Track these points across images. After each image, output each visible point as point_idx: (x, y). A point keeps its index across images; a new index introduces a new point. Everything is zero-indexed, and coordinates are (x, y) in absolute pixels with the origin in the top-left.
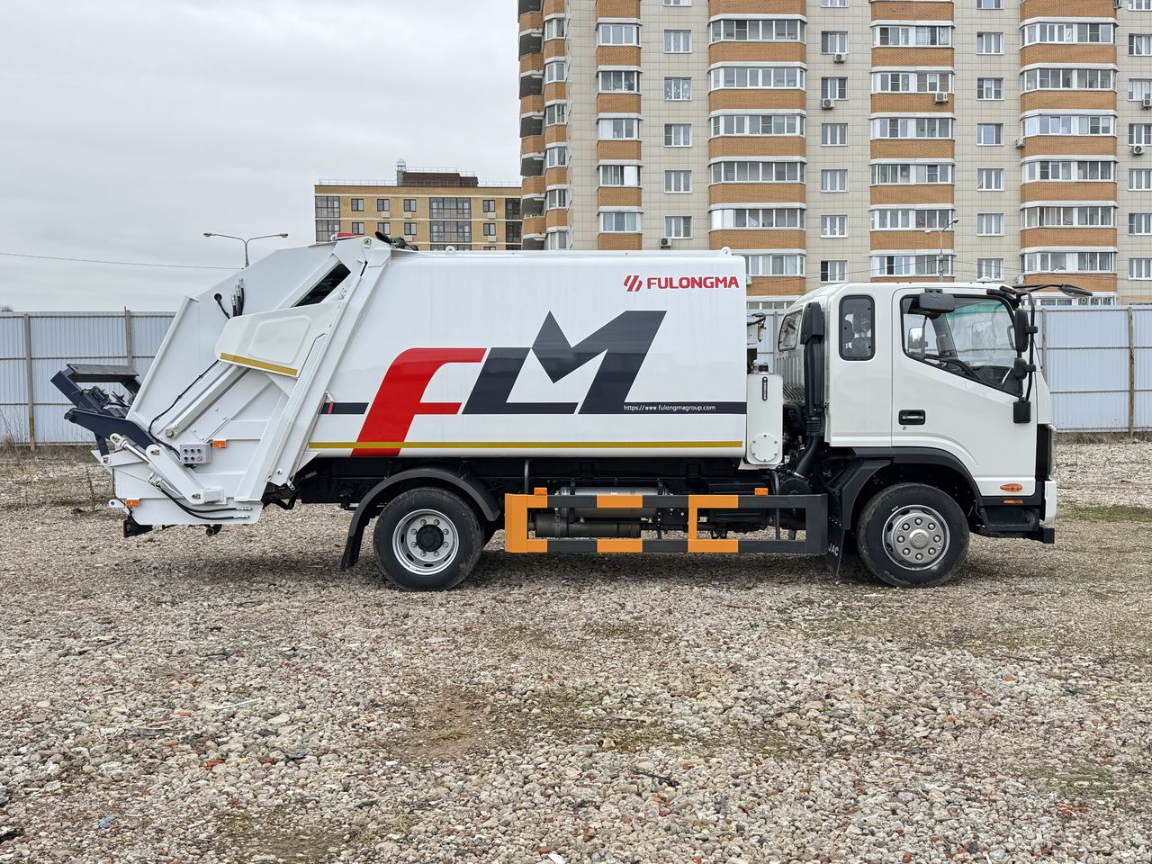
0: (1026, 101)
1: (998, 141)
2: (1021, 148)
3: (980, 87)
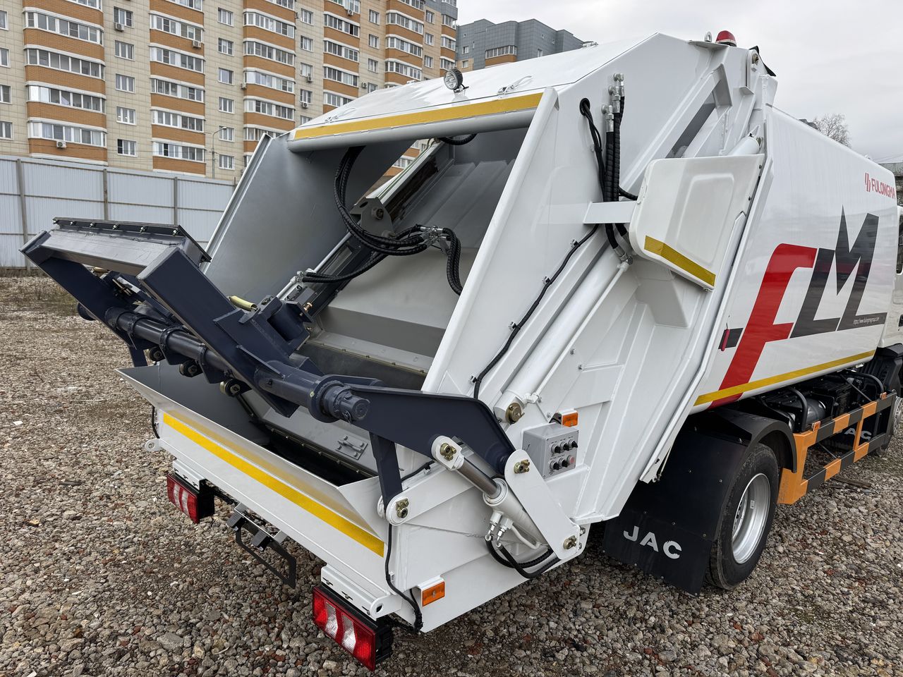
0: (247, 61)
1: (230, 82)
2: (244, 89)
3: (220, 44)
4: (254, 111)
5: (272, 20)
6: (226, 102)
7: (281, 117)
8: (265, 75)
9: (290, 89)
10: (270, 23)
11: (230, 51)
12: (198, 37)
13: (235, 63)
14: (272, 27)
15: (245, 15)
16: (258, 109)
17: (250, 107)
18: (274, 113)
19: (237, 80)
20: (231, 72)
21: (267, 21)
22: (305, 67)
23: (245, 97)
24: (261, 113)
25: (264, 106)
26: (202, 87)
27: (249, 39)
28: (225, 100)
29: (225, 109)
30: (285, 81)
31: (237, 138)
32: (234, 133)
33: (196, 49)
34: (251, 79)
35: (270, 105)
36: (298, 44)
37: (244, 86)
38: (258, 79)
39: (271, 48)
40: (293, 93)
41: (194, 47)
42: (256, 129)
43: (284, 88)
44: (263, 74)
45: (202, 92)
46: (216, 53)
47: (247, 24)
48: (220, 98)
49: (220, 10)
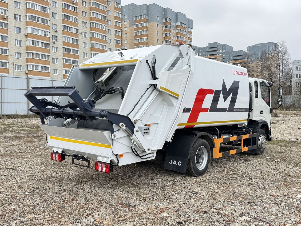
0: (27, 23)
1: (20, 33)
2: (26, 36)
3: (15, 16)
4: (31, 45)
5: (39, 6)
6: (18, 42)
7: (43, 47)
8: (36, 29)
9: (47, 35)
10: (38, 7)
11: (20, 19)
12: (5, 14)
13: (22, 24)
14: (39, 9)
15: (27, 4)
16: (33, 44)
17: (29, 43)
18: (40, 46)
19: (23, 32)
20: (20, 28)
21: (36, 6)
22: (54, 25)
23: (27, 39)
24: (34, 46)
25: (35, 43)
26: (7, 35)
27: (28, 14)
28: (18, 40)
29: (18, 44)
30: (45, 32)
31: (23, 57)
32: (22, 55)
33: (4, 19)
34: (30, 31)
35: (38, 42)
36: (51, 16)
37: (26, 34)
38: (32, 31)
39: (38, 18)
40: (49, 37)
41: (3, 18)
42: (32, 53)
43: (45, 35)
44: (35, 29)
45: (7, 37)
46: (14, 20)
47: (28, 8)
48: (15, 40)
49: (15, 2)
